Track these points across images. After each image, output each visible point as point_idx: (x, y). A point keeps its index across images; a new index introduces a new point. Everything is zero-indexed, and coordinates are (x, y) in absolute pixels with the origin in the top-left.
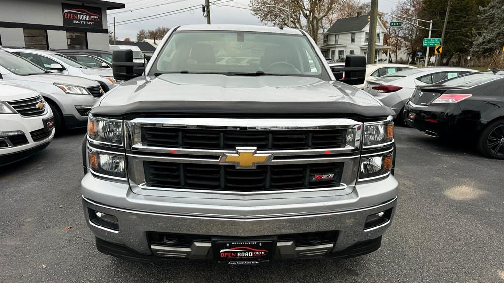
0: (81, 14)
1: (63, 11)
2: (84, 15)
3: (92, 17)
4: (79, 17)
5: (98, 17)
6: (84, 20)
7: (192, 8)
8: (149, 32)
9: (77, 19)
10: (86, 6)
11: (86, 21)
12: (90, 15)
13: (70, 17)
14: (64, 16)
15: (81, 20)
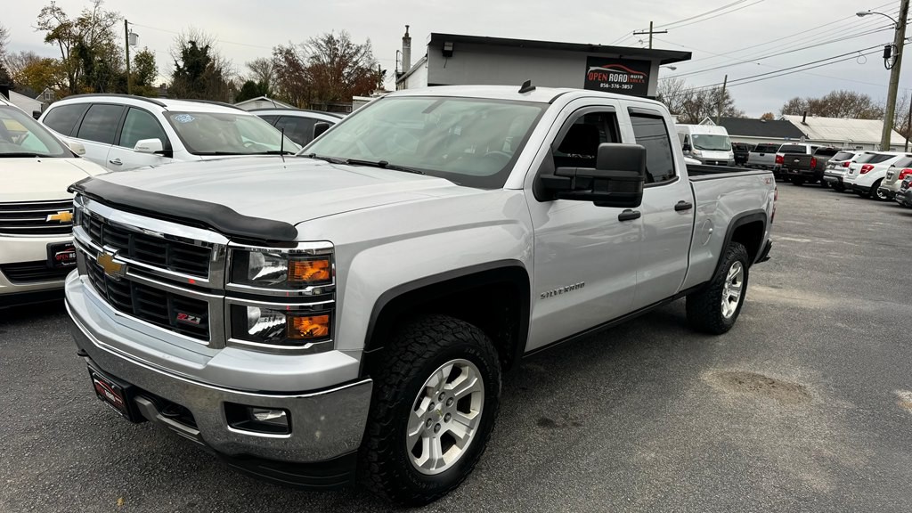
0: (614, 73)
1: (588, 69)
2: (619, 74)
3: (632, 76)
4: (611, 78)
5: (641, 77)
6: (617, 83)
7: (863, 53)
8: (810, 102)
9: (607, 82)
10: (625, 60)
11: (621, 84)
12: (629, 74)
13: (597, 78)
14: (587, 77)
15: (614, 82)
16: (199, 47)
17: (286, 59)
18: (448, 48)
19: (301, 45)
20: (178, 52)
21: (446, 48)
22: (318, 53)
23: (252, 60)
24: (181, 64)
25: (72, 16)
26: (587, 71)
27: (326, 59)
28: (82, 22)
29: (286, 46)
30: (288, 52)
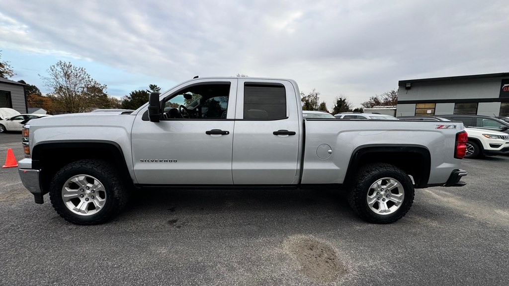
16: (342, 100)
17: (375, 101)
18: (408, 85)
19: (381, 95)
20: (336, 102)
21: (407, 86)
22: (387, 97)
23: (363, 103)
24: (336, 105)
25: (306, 95)
26: (502, 87)
27: (391, 99)
28: (309, 96)
29: (375, 96)
30: (376, 98)
